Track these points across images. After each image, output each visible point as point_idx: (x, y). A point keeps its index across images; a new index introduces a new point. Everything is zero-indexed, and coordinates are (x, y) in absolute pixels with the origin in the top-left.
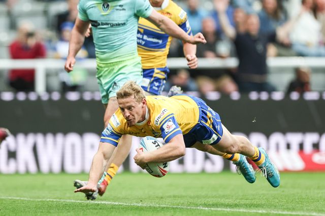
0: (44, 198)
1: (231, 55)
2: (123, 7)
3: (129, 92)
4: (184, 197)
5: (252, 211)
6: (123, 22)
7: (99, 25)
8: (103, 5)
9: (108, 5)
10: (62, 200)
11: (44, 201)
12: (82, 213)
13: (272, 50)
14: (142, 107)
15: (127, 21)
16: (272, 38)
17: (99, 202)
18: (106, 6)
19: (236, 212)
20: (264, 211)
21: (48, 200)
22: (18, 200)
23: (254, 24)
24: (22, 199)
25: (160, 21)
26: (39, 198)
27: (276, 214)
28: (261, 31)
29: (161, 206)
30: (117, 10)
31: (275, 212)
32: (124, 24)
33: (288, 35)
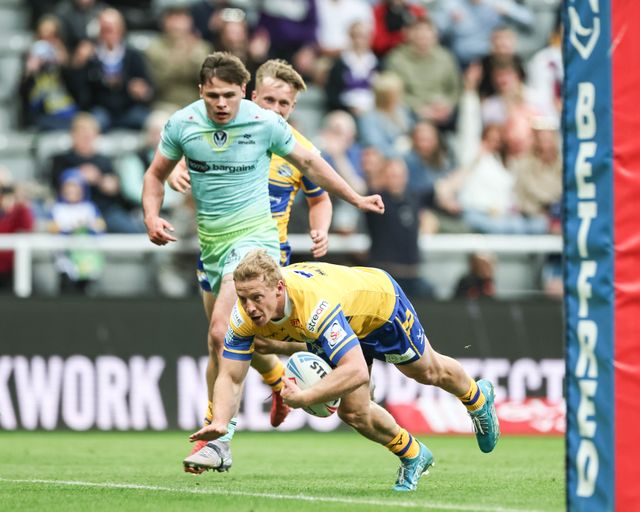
0: (27, 477)
1: (359, 230)
3: (253, 270)
4: (272, 477)
5: (392, 504)
6: (250, 164)
7: (209, 169)
8: (216, 135)
9: (225, 135)
10: (60, 482)
11: (27, 484)
12: (93, 506)
13: (429, 221)
14: (278, 295)
15: (257, 161)
16: (429, 201)
18: (220, 137)
20: (412, 504)
21: (34, 481)
23: (398, 176)
25: (306, 162)
26: (18, 477)
28: (409, 188)
30: (241, 143)
31: (431, 506)
32: (252, 168)
33: (456, 195)
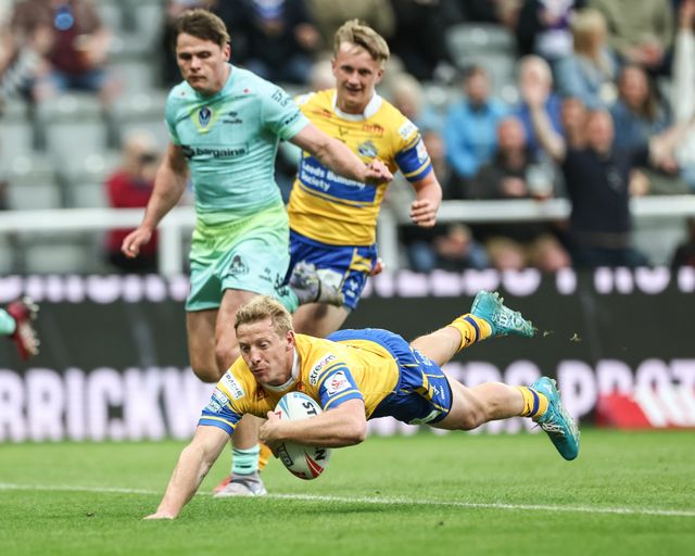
1: (556, 195)
2: (237, 117)
3: (261, 311)
5: (604, 510)
6: (238, 148)
7: (193, 154)
9: (209, 113)
12: (258, 520)
13: (639, 182)
14: (287, 349)
15: (248, 145)
16: (641, 159)
17: (293, 497)
19: (571, 512)
20: (628, 511)
22: (128, 494)
24: (137, 491)
25: (321, 147)
27: (653, 515)
28: (616, 144)
29: (419, 502)
30: (226, 122)
31: (649, 512)
32: (241, 152)
33: (673, 152)
